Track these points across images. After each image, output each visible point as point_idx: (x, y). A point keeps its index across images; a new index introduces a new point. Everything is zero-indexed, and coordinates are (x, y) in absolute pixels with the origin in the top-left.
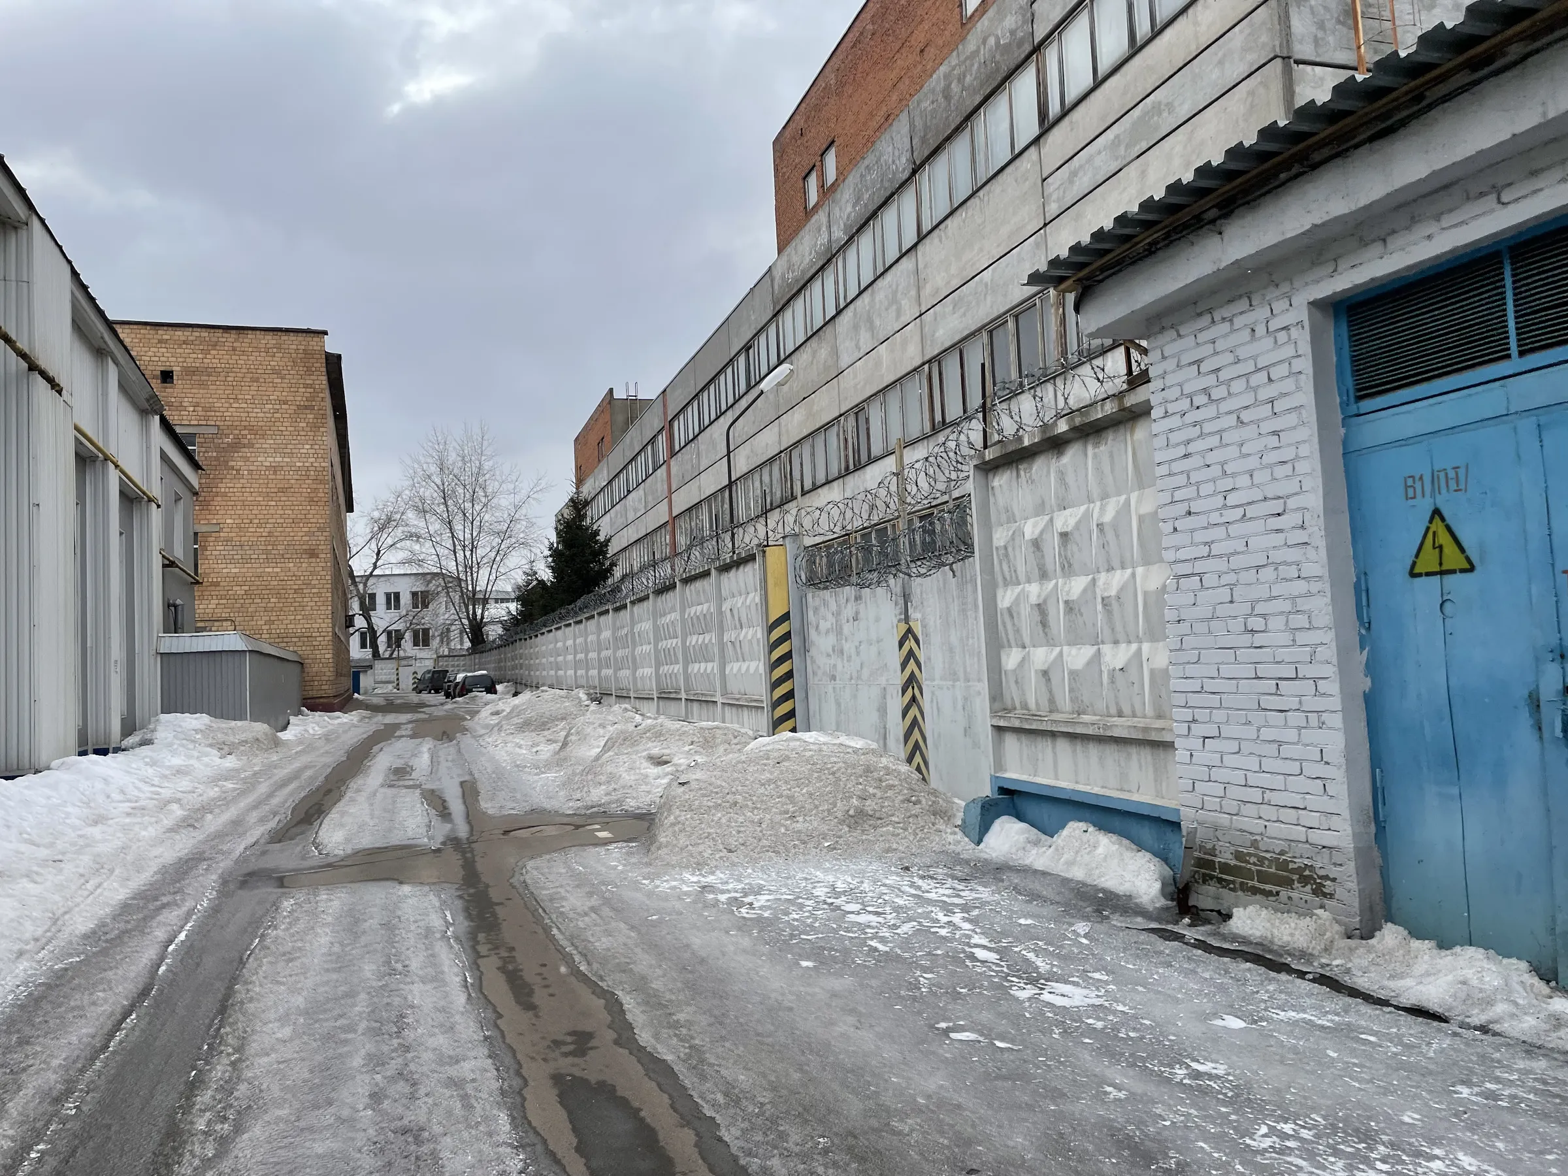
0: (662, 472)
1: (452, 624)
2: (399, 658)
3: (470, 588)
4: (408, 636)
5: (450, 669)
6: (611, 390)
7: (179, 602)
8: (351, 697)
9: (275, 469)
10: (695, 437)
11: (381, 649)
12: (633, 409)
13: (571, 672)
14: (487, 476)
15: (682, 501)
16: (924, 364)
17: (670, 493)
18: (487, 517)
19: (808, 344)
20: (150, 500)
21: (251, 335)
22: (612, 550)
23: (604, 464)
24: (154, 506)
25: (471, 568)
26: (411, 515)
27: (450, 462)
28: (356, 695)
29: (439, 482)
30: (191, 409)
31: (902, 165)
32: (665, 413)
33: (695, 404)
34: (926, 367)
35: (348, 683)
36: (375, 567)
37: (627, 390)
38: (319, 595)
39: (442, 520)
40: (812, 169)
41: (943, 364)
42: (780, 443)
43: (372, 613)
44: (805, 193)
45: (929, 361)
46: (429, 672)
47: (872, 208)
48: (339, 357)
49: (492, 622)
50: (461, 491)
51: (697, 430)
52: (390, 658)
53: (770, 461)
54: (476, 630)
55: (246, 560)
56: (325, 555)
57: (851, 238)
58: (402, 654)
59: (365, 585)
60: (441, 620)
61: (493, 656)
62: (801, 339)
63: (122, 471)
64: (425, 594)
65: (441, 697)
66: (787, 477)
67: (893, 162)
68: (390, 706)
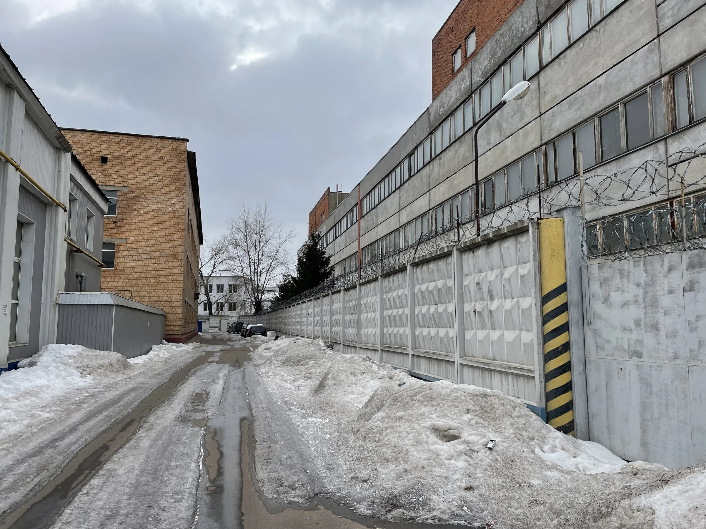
0: (355, 226)
1: (246, 301)
2: (221, 316)
3: (256, 283)
4: (226, 305)
5: (245, 322)
6: (329, 188)
7: (83, 274)
8: (196, 334)
9: (158, 211)
10: (376, 207)
11: (213, 311)
12: (340, 197)
13: (310, 328)
14: (267, 230)
15: (365, 241)
16: (541, 146)
17: (360, 236)
18: (266, 250)
19: (452, 146)
20: (58, 205)
21: (149, 140)
22: (332, 262)
23: (324, 224)
24: (61, 210)
25: (257, 274)
26: (230, 247)
27: (250, 222)
28: (200, 333)
29: (244, 231)
30: (116, 177)
31: (530, 25)
32: (359, 196)
33: (377, 189)
34: (543, 148)
35: (195, 327)
36: (213, 272)
37: (337, 188)
38: (177, 279)
39: (245, 250)
40: (458, 48)
41: (557, 144)
42: (429, 205)
43: (210, 294)
44: (453, 62)
45: (546, 144)
46: (235, 323)
47: (503, 58)
48: (195, 153)
49: (266, 301)
50: (254, 236)
51: (377, 203)
52: (217, 316)
53: (422, 215)
54: (258, 304)
55: (140, 259)
56: (181, 258)
57: (486, 80)
58: (223, 314)
59: (207, 280)
60: (242, 298)
61: (266, 317)
62: (447, 144)
63: (22, 173)
64: (235, 286)
65: (239, 336)
66: (433, 223)
67: (522, 26)
68: (214, 341)
